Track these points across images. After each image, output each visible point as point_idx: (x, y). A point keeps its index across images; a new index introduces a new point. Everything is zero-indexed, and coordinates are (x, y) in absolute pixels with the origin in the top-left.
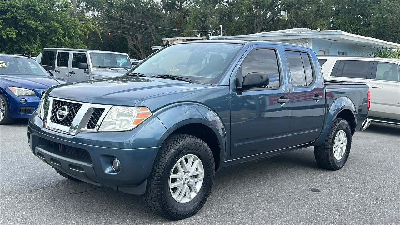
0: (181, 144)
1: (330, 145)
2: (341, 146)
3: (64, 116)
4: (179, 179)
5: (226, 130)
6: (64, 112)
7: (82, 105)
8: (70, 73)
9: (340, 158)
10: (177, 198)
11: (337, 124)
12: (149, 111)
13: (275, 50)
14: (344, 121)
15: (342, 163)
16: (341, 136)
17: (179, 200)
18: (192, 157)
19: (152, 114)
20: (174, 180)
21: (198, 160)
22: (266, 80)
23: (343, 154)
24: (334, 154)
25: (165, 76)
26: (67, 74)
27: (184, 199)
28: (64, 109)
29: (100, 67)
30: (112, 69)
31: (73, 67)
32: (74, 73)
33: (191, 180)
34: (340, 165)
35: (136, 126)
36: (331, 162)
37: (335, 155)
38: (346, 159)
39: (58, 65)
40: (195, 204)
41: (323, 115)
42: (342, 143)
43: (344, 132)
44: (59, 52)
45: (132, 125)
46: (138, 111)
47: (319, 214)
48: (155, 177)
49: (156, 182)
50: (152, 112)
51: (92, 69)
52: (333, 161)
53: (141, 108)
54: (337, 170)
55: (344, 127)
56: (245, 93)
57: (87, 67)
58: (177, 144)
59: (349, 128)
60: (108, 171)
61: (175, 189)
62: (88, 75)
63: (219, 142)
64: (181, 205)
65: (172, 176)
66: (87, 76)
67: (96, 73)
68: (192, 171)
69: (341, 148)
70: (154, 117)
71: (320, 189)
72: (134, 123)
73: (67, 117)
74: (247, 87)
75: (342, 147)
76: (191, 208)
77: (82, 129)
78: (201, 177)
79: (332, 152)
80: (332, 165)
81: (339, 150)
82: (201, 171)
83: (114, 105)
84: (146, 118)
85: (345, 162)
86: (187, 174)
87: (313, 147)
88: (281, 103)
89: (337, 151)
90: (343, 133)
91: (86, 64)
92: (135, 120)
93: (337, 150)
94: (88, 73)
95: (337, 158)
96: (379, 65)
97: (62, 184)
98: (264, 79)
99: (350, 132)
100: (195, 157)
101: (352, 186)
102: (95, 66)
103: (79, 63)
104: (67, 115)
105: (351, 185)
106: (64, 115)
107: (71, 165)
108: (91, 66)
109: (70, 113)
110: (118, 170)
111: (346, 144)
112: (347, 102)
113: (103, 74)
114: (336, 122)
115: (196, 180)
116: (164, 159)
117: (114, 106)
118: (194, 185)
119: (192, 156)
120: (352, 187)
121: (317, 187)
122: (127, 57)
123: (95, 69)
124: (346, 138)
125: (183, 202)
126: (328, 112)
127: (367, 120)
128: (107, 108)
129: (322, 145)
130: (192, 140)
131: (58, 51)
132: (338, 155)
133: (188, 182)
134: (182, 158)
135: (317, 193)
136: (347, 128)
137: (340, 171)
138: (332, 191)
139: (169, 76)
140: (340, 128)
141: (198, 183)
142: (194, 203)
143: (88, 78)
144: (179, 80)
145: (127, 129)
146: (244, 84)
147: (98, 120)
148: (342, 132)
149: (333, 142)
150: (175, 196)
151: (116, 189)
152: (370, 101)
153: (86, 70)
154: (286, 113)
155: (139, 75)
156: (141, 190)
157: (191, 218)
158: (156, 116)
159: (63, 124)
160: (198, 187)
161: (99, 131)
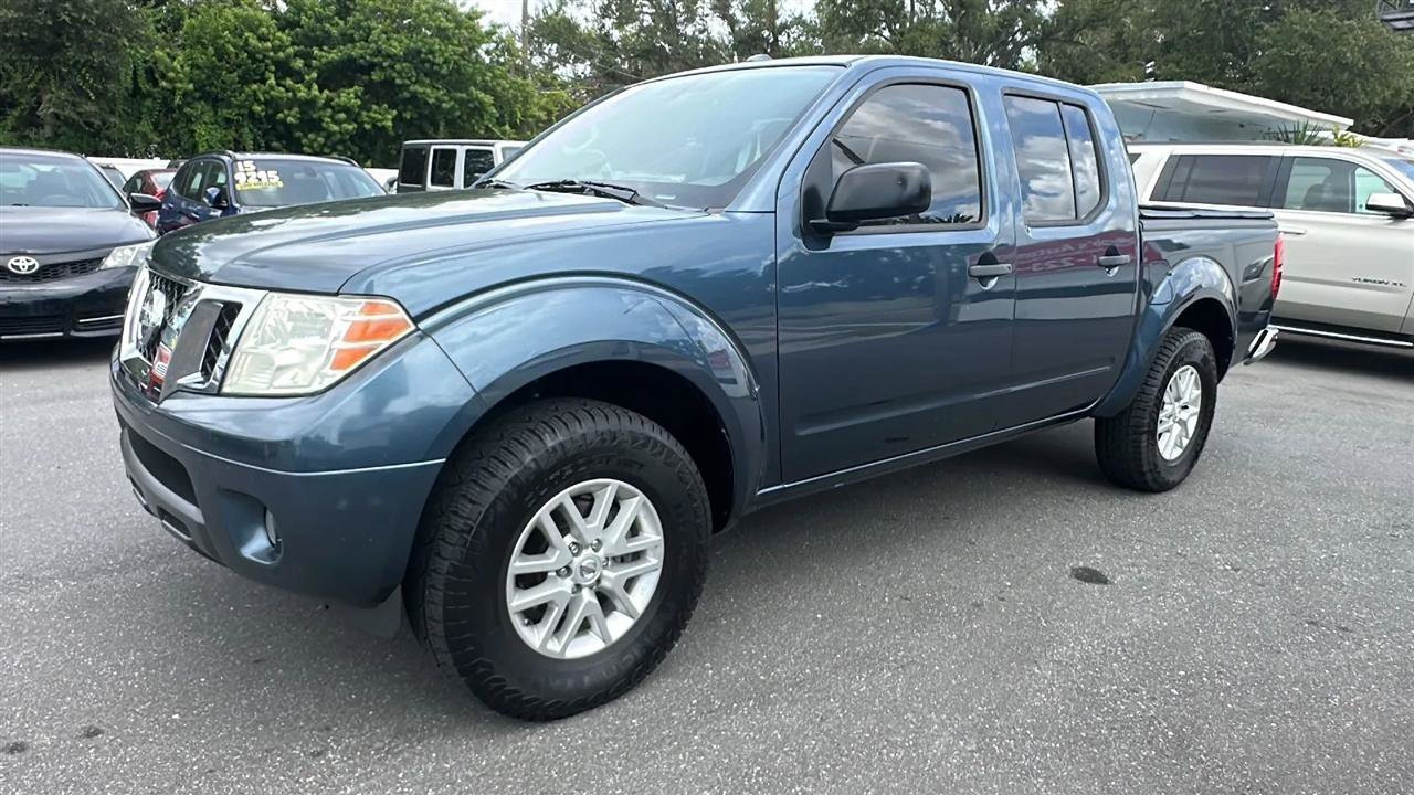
0: (550, 444)
1: (1147, 416)
2: (1184, 415)
4: (558, 572)
5: (758, 383)
9: (1179, 452)
10: (545, 641)
11: (1173, 348)
12: (402, 314)
13: (966, 91)
14: (1198, 337)
15: (1184, 468)
16: (1187, 383)
17: (554, 648)
18: (610, 488)
19: (413, 327)
20: (528, 581)
21: (636, 500)
22: (917, 191)
23: (1185, 442)
24: (1159, 442)
25: (565, 183)
27: (583, 638)
31: (464, 184)
33: (606, 572)
34: (1172, 478)
35: (341, 374)
36: (1146, 468)
37: (1161, 444)
38: (1196, 457)
39: (433, 183)
40: (624, 659)
41: (1128, 313)
42: (1186, 407)
43: (1195, 371)
44: (435, 151)
45: (327, 370)
46: (353, 314)
50: (416, 320)
52: (1156, 466)
53: (363, 301)
54: (1165, 491)
55: (1198, 356)
56: (842, 243)
59: (1211, 358)
60: (250, 551)
61: (535, 614)
63: (727, 425)
64: (564, 668)
65: (519, 564)
68: (615, 539)
69: (1183, 423)
71: (1107, 572)
72: (337, 365)
75: (1185, 418)
76: (604, 673)
78: (655, 560)
79: (1153, 436)
80: (1149, 477)
81: (1177, 428)
82: (652, 535)
83: (271, 290)
84: (387, 343)
85: (1192, 466)
86: (588, 551)
87: (1090, 421)
88: (983, 279)
89: (1168, 434)
90: (1192, 373)
92: (340, 351)
93: (1168, 431)
95: (1166, 456)
96: (1296, 169)
98: (912, 188)
99: (1215, 372)
100: (620, 486)
101: (1217, 556)
105: (1214, 552)
110: (277, 550)
111: (1197, 409)
112: (1206, 273)
114: (1172, 338)
115: (629, 570)
117: (271, 294)
118: (620, 591)
119: (607, 485)
120: (1217, 560)
121: (1096, 560)
124: (1200, 391)
125: (572, 654)
126: (1147, 308)
127: (1266, 332)
128: (248, 300)
129: (1123, 412)
130: (602, 425)
131: (433, 147)
132: (1170, 446)
133: (598, 581)
134: (564, 497)
135: (1096, 587)
136: (1205, 359)
137: (1175, 494)
138: (1150, 580)
140: (1182, 359)
142: (624, 653)
144: (598, 194)
145: (309, 386)
146: (836, 208)
148: (1189, 372)
149: (1160, 405)
150: (535, 637)
152: (1280, 273)
154: (1003, 309)
157: (608, 713)
160: (641, 597)
161: (223, 391)
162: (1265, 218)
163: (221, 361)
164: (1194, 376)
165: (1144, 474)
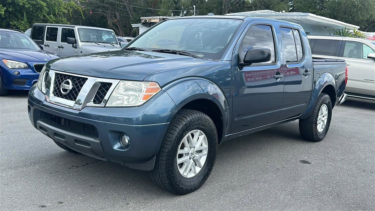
0: (189, 120)
1: (315, 119)
2: (323, 119)
3: (68, 90)
4: (186, 154)
5: (228, 106)
6: (67, 85)
7: (87, 79)
8: (59, 47)
9: (322, 130)
10: (183, 173)
11: (321, 99)
12: (158, 86)
13: (271, 26)
14: (327, 96)
15: (324, 135)
16: (324, 109)
17: (185, 175)
18: (198, 132)
19: (161, 90)
20: (181, 156)
21: (203, 135)
22: (268, 55)
23: (324, 127)
24: (317, 127)
25: (166, 50)
26: (56, 49)
27: (190, 173)
28: (68, 83)
29: (87, 42)
30: (99, 44)
31: (61, 42)
32: (63, 48)
33: (196, 155)
34: (321, 137)
35: (145, 101)
36: (314, 134)
38: (327, 132)
39: (47, 40)
40: (200, 179)
41: (310, 90)
42: (323, 117)
43: (326, 106)
44: (48, 28)
45: (141, 100)
46: (147, 86)
47: (316, 187)
48: (164, 153)
49: (165, 158)
50: (161, 87)
51: (80, 44)
52: (317, 133)
53: (150, 83)
54: (319, 141)
55: (327, 102)
56: (246, 69)
57: (76, 42)
58: (185, 119)
59: (330, 102)
60: (116, 147)
61: (181, 165)
62: (76, 50)
63: (223, 117)
64: (187, 180)
65: (180, 152)
66: (75, 50)
67: (84, 47)
68: (197, 147)
69: (323, 121)
70: (163, 93)
71: (309, 161)
72: (144, 99)
73: (71, 91)
74: (248, 63)
75: (324, 120)
76: (196, 182)
77: (88, 104)
78: (205, 152)
79: (316, 124)
80: (315, 137)
81: (322, 123)
82: (206, 146)
84: (155, 94)
85: (326, 134)
86: (192, 149)
87: (298, 120)
88: (277, 79)
89: (319, 124)
90: (325, 107)
91: (74, 39)
92: (144, 95)
93: (320, 123)
94: (76, 48)
95: (319, 131)
96: (347, 44)
97: (62, 156)
98: (266, 55)
99: (331, 106)
100: (200, 132)
101: (337, 157)
102: (83, 40)
103: (68, 38)
104: (71, 89)
105: (336, 156)
106: (68, 88)
107: (77, 140)
108: (79, 41)
109: (74, 87)
110: (127, 146)
111: (327, 117)
112: (329, 77)
113: (90, 48)
114: (321, 96)
115: (201, 154)
116: (172, 135)
117: (121, 81)
118: (199, 160)
119: (198, 131)
120: (337, 158)
121: (306, 158)
122: (113, 33)
123: (83, 44)
124: (327, 112)
125: (189, 176)
126: (315, 88)
127: (344, 95)
128: (114, 82)
129: (308, 118)
130: (198, 115)
131: (47, 26)
132: (320, 128)
133: (194, 157)
134: (189, 134)
135: (308, 164)
136: (329, 102)
137: (321, 143)
138: (321, 163)
139: (169, 50)
140: (323, 102)
141: (202, 157)
142: (199, 177)
143: (77, 52)
144: (180, 54)
145: (136, 104)
146: (246, 60)
147: (105, 95)
148: (325, 106)
149: (318, 116)
150: (181, 171)
151: (122, 164)
152: (347, 77)
153: (75, 44)
154: (280, 89)
155: (139, 49)
156: (149, 166)
157: (196, 192)
158: (165, 91)
159: (67, 99)
160: (203, 161)
161: (106, 106)
162: (343, 61)
163: (106, 97)
164: (326, 107)
165: (314, 136)
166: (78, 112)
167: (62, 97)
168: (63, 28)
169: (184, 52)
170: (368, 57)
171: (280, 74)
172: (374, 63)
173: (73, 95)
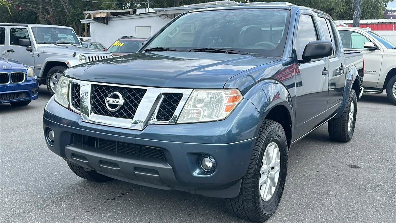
3: (118, 105)
4: (263, 173)
6: (117, 100)
7: (146, 90)
8: (8, 51)
10: (263, 195)
11: (351, 95)
12: (240, 93)
13: (312, 16)
14: (354, 92)
17: (265, 197)
18: (273, 145)
21: (277, 149)
22: (330, 49)
26: (4, 53)
28: (117, 97)
29: (45, 43)
30: (59, 46)
31: (11, 44)
32: (14, 51)
34: (350, 136)
35: (228, 113)
43: (353, 102)
45: (224, 112)
46: (227, 94)
48: (249, 175)
49: (251, 180)
50: (243, 94)
51: (36, 46)
52: (348, 133)
53: (231, 90)
57: (30, 44)
58: (266, 132)
62: (32, 53)
63: (292, 124)
65: (261, 171)
66: (30, 53)
67: (42, 50)
69: (351, 119)
70: (245, 102)
72: (227, 110)
73: (122, 107)
74: (307, 59)
75: (351, 117)
77: (151, 122)
78: (278, 168)
79: (348, 123)
80: (346, 136)
82: (278, 160)
83: (194, 88)
84: (237, 103)
85: (353, 133)
88: (325, 75)
91: (29, 40)
92: (227, 106)
94: (31, 51)
95: (349, 130)
99: (356, 103)
100: (275, 145)
102: (39, 42)
103: (20, 39)
104: (122, 104)
106: (118, 103)
107: (137, 168)
108: (35, 42)
109: (126, 101)
110: (212, 170)
111: (353, 114)
113: (49, 50)
115: (276, 171)
116: (255, 151)
117: (195, 90)
118: (274, 177)
122: (72, 31)
123: (40, 46)
124: (353, 108)
125: (267, 199)
126: (346, 83)
128: (186, 92)
132: (350, 127)
134: (268, 148)
136: (355, 98)
137: (350, 142)
141: (276, 174)
142: (275, 198)
143: (32, 56)
145: (218, 118)
147: (174, 110)
151: (193, 192)
153: (29, 47)
156: (233, 192)
158: (247, 99)
159: (117, 116)
161: (177, 123)
162: (360, 52)
163: (176, 113)
164: (353, 104)
166: (139, 133)
167: (109, 115)
168: (11, 28)
169: (231, 50)
170: (365, 47)
171: (326, 71)
172: (370, 52)
173: (126, 111)
